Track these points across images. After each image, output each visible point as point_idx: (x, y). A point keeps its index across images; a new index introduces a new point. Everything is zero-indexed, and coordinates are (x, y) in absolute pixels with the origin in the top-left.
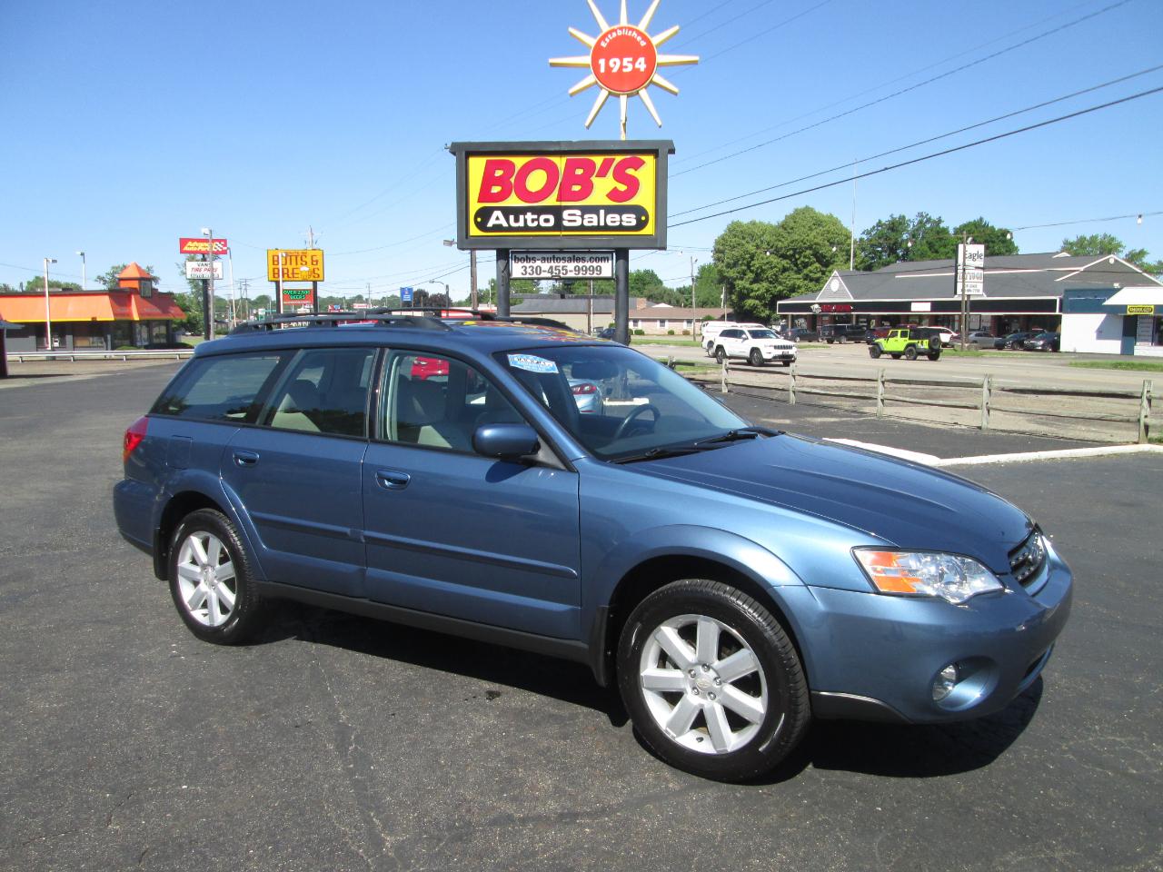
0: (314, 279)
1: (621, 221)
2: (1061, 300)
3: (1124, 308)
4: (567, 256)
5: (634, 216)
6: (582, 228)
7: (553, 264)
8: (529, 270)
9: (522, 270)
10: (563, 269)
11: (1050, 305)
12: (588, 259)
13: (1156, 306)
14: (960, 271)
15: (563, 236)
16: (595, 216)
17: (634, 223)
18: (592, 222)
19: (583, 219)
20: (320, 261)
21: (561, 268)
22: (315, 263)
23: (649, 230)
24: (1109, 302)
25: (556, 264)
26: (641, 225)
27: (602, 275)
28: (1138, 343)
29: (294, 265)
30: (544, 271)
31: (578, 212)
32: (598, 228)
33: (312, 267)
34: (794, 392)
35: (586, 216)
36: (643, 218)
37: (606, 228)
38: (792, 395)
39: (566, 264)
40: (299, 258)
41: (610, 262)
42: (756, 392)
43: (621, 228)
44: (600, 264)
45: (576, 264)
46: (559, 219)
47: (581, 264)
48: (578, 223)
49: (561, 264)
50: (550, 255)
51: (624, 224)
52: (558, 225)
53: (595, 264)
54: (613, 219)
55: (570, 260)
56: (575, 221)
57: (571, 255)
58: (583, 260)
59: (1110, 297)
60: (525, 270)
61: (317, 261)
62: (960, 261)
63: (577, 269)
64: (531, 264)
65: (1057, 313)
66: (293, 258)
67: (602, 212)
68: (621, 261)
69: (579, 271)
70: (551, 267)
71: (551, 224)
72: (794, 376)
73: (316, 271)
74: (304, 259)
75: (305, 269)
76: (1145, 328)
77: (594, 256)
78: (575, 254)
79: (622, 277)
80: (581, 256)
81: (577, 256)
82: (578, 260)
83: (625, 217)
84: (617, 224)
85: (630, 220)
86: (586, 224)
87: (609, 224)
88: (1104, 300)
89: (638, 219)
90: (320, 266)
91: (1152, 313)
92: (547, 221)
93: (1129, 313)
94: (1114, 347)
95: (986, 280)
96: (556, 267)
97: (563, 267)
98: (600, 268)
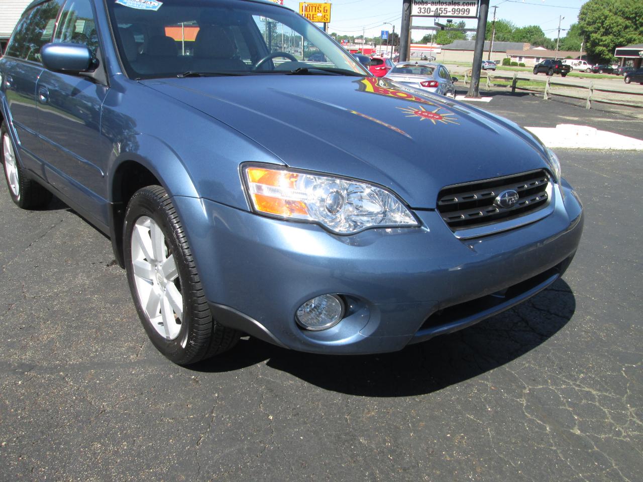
0: (325, 21)
7: (438, 6)
8: (423, 10)
9: (418, 11)
10: (444, 10)
12: (461, 3)
20: (329, 11)
21: (443, 9)
22: (325, 11)
25: (441, 7)
27: (470, 15)
29: (314, 12)
30: (432, 11)
33: (324, 14)
34: (590, 101)
38: (588, 103)
39: (447, 7)
40: (317, 8)
41: (476, 6)
44: (469, 7)
45: (453, 7)
47: (456, 7)
49: (444, 7)
53: (466, 7)
55: (450, 4)
58: (458, 4)
60: (420, 10)
61: (327, 10)
63: (454, 11)
64: (425, 6)
66: (314, 8)
68: (484, 6)
69: (455, 12)
70: (437, 9)
72: (592, 90)
73: (326, 17)
74: (320, 8)
75: (320, 15)
79: (483, 17)
82: (455, 4)
90: (328, 13)
96: (440, 8)
97: (445, 9)
98: (469, 9)
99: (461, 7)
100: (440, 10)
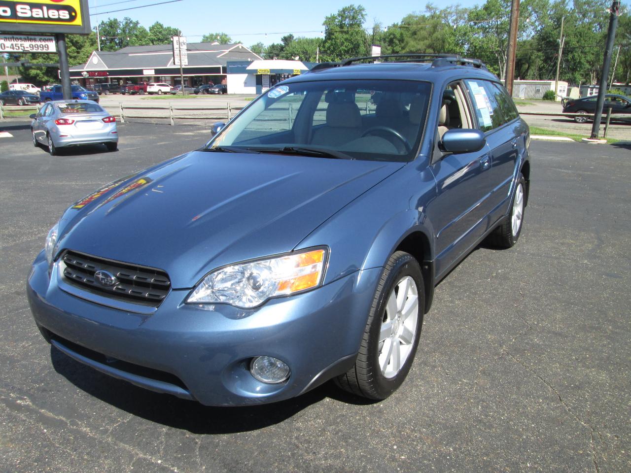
1: (59, 15)
2: (223, 68)
3: (256, 71)
4: (23, 37)
5: (67, 12)
6: (32, 18)
7: (14, 42)
10: (21, 47)
11: (217, 70)
12: (38, 39)
13: (270, 70)
14: (177, 52)
15: (19, 23)
16: (40, 11)
17: (68, 17)
18: (38, 15)
19: (32, 12)
21: (19, 46)
23: (78, 21)
24: (248, 68)
26: (72, 18)
27: (49, 51)
28: (263, 88)
30: (7, 47)
31: (28, 7)
32: (43, 19)
34: (173, 118)
35: (34, 10)
36: (73, 14)
37: (49, 19)
39: (23, 42)
41: (54, 42)
42: (139, 120)
43: (59, 20)
44: (47, 43)
45: (30, 42)
46: (14, 12)
47: (34, 43)
48: (29, 15)
49: (20, 43)
50: (11, 36)
51: (61, 17)
52: (14, 15)
53: (43, 43)
54: (53, 14)
55: (25, 40)
56: (26, 13)
57: (26, 37)
58: (35, 40)
59: (248, 66)
62: (176, 46)
65: (222, 74)
67: (45, 8)
68: (61, 43)
70: (12, 45)
71: (9, 14)
72: (172, 110)
76: (266, 81)
77: (43, 38)
78: (29, 35)
79: (63, 52)
80: (33, 37)
81: (30, 37)
82: (31, 40)
83: (61, 12)
84: (56, 17)
85: (65, 15)
86: (35, 16)
87: (51, 17)
88: (246, 67)
89: (70, 14)
91: (269, 73)
92: (5, 11)
93: (259, 74)
94: (252, 90)
95: (189, 56)
96: (16, 44)
97: (21, 45)
98: (48, 46)
99: (39, 43)
100: (16, 46)
